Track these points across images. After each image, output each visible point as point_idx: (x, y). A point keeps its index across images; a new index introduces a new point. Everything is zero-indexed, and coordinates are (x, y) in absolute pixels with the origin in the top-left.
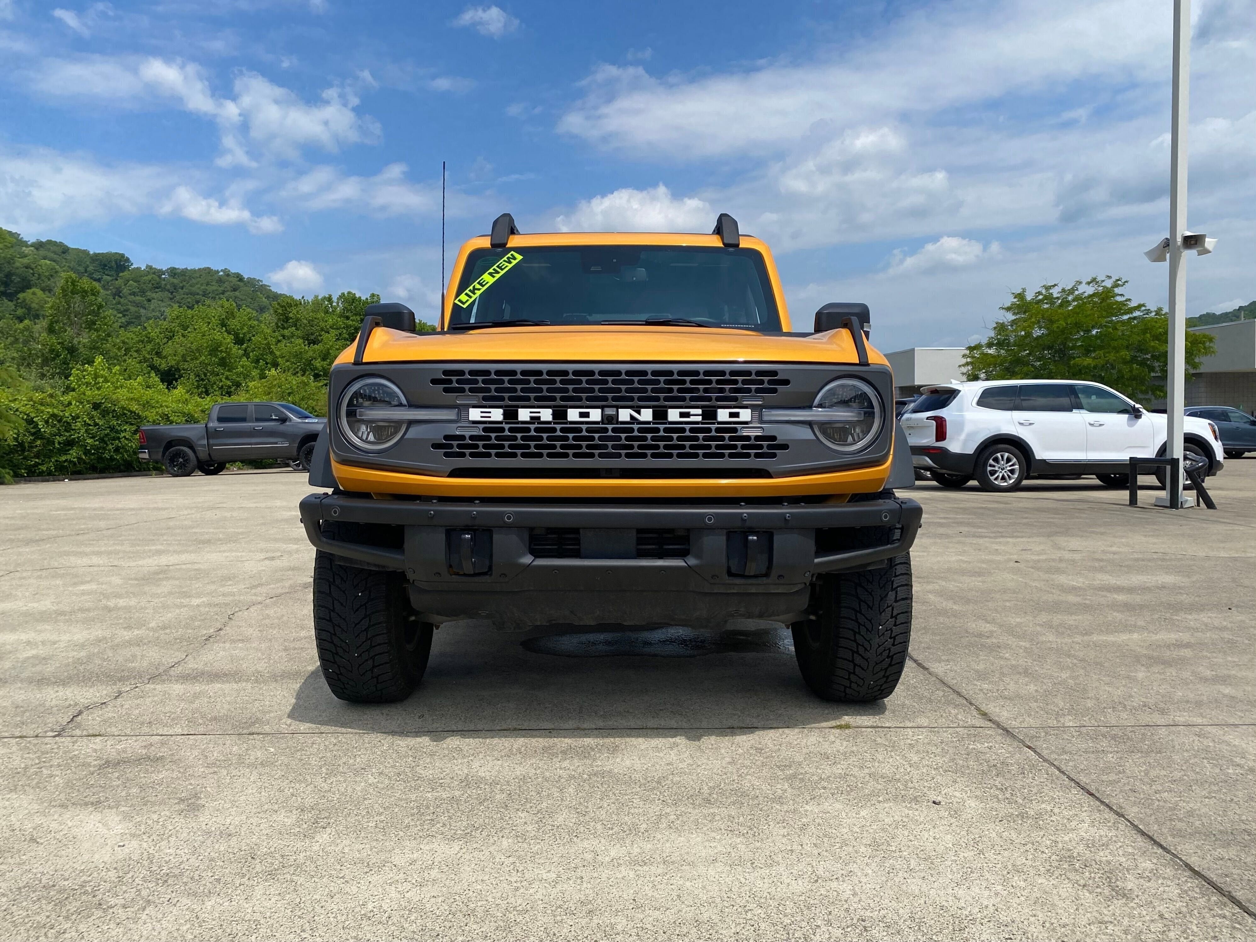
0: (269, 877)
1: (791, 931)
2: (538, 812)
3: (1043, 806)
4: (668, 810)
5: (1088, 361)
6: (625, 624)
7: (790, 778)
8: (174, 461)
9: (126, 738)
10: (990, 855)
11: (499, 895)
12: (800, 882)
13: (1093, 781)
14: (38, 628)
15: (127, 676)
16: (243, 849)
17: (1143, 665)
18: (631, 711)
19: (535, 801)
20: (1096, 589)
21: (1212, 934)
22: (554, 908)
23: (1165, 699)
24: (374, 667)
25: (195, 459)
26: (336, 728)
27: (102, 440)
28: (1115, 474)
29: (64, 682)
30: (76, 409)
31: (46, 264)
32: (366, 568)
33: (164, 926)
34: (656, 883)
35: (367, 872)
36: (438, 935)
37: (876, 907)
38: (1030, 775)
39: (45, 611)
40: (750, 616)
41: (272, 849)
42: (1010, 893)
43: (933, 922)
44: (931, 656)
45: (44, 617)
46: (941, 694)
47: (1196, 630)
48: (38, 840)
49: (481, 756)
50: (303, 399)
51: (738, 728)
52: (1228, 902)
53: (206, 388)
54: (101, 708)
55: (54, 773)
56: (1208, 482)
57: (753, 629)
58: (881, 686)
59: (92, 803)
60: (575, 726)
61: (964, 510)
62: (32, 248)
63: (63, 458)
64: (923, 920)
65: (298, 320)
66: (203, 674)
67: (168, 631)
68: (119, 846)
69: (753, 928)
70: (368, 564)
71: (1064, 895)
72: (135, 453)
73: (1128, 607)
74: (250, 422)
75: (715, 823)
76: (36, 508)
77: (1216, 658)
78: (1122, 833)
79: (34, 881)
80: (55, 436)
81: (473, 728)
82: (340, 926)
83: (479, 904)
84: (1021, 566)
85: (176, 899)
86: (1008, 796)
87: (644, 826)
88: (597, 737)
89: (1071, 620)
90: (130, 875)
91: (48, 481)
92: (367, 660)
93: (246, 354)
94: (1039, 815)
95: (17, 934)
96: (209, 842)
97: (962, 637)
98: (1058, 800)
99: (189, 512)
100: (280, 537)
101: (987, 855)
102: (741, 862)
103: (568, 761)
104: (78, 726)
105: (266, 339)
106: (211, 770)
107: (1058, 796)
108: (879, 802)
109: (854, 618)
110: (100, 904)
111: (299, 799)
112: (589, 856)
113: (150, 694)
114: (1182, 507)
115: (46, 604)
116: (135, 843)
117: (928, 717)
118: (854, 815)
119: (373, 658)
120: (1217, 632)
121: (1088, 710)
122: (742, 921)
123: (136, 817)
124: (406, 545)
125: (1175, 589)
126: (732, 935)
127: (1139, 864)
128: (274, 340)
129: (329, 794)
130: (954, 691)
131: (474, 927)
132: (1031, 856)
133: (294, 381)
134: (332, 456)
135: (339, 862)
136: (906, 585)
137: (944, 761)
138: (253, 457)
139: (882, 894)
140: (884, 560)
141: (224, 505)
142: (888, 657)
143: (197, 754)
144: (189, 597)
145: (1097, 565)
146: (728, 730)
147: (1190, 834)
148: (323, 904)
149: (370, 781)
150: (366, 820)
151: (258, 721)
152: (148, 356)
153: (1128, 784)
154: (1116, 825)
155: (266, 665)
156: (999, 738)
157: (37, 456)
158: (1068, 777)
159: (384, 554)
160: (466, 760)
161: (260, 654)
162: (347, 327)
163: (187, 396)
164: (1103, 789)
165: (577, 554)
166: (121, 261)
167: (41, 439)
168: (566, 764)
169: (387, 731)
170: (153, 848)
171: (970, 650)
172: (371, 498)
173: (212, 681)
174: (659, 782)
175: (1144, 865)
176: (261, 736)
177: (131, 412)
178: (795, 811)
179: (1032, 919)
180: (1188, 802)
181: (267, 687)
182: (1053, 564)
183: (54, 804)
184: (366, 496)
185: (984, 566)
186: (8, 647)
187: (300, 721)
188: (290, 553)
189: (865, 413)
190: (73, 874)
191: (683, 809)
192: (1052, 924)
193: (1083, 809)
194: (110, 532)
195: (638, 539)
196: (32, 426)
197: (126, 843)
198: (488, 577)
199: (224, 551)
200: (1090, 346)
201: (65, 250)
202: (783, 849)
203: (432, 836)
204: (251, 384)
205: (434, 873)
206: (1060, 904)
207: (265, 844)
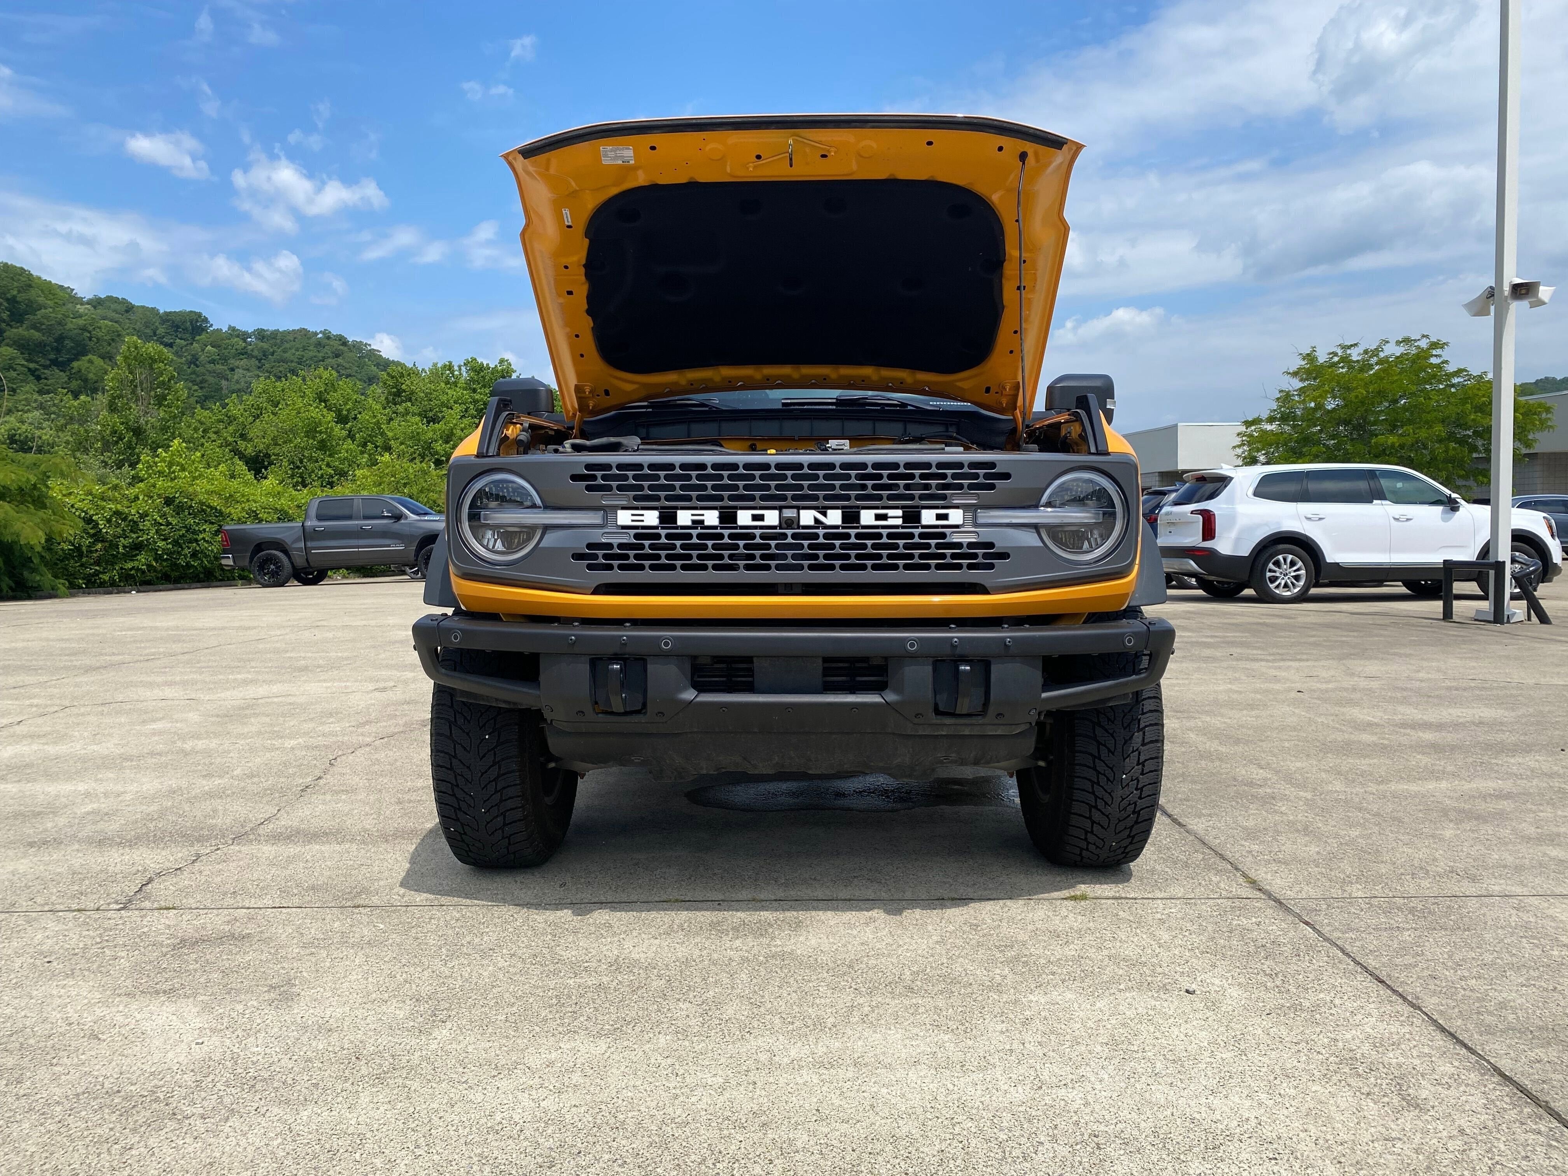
0: (377, 1081)
1: (1008, 1149)
2: (703, 1002)
3: (1322, 995)
4: (861, 1001)
5: (1392, 439)
6: (810, 772)
7: (1011, 961)
8: (263, 569)
9: (206, 911)
10: (1253, 1056)
11: (654, 1104)
12: (1020, 1088)
13: (1384, 965)
14: (100, 776)
15: (207, 835)
16: (346, 1047)
17: (1451, 821)
18: (819, 878)
19: (699, 990)
20: (1396, 725)
21: (1523, 1154)
22: (720, 1120)
23: (1476, 864)
24: (505, 825)
25: (290, 566)
26: (460, 899)
27: (176, 543)
28: (1426, 581)
29: (132, 843)
30: (143, 505)
31: (106, 326)
32: (494, 704)
33: (250, 1141)
34: (845, 1090)
35: (494, 1076)
36: (579, 1153)
37: (1112, 1119)
38: (1307, 958)
39: (108, 756)
40: (963, 762)
41: (381, 1048)
42: (1276, 1103)
43: (1181, 1137)
44: (1190, 810)
45: (106, 763)
46: (1201, 856)
47: (1520, 777)
48: (100, 1036)
49: (635, 933)
50: (422, 491)
51: (949, 899)
52: (1545, 1115)
53: (302, 477)
54: (175, 874)
55: (119, 955)
56: (1542, 590)
57: (971, 777)
58: (1126, 847)
59: (164, 992)
60: (750, 897)
61: (1237, 626)
62: (87, 306)
63: (129, 565)
64: (1169, 1136)
65: (412, 393)
66: (299, 833)
67: (256, 780)
68: (197, 1044)
69: (961, 1145)
70: (497, 700)
71: (1343, 1106)
72: (217, 558)
73: (1436, 748)
74: (357, 519)
75: (918, 1017)
76: (97, 627)
77: (1542, 812)
78: (1417, 1029)
79: (95, 1086)
80: (119, 537)
81: (626, 899)
82: (462, 1141)
83: (630, 1115)
84: (1305, 696)
85: (265, 1108)
86: (1278, 983)
87: (832, 1020)
88: (776, 910)
89: (1364, 764)
90: (209, 1079)
91: (111, 593)
92: (497, 816)
93: (351, 436)
94: (1316, 1008)
95: (73, 1151)
96: (305, 1039)
97: (1229, 786)
98: (1339, 989)
99: (283, 632)
100: (393, 662)
101: (1250, 1056)
102: (949, 1064)
103: (741, 940)
104: (147, 898)
105: (375, 417)
106: (308, 951)
107: (1340, 984)
108: (1120, 991)
109: (1092, 766)
110: (174, 1114)
111: (414, 986)
112: (763, 1057)
113: (235, 858)
114: (1508, 622)
115: (109, 747)
116: (215, 1039)
117: (1184, 886)
118: (1089, 1007)
119: (503, 814)
120: (1545, 779)
121: (1381, 877)
122: (948, 1136)
123: (217, 1008)
124: (542, 678)
125: (1494, 725)
126: (935, 1153)
127: (1436, 1067)
128: (385, 417)
129: (451, 980)
130: (1216, 853)
131: (624, 1142)
132: (1304, 1058)
133: (412, 468)
134: (451, 568)
135: (461, 1062)
136: (1156, 724)
137: (1201, 940)
138: (360, 563)
139: (1120, 1104)
140: (1127, 694)
141: (324, 623)
142: (1134, 812)
143: (290, 931)
144: (282, 738)
145: (1399, 695)
146: (937, 902)
147: (1501, 1031)
148: (442, 1114)
149: (500, 965)
150: (494, 1013)
151: (365, 890)
152: (230, 439)
153: (1428, 968)
154: (1411, 1019)
155: (375, 821)
156: (1269, 912)
157: (97, 563)
158: (1354, 960)
159: (516, 688)
160: (616, 939)
161: (367, 808)
162: (475, 402)
163: (280, 488)
164: (1397, 975)
165: (750, 688)
166: (197, 321)
167: (102, 541)
168: (738, 943)
169: (521, 902)
170: (237, 1045)
171: (1238, 803)
172: (501, 620)
173: (309, 842)
174: (850, 967)
175: (1442, 1069)
176: (369, 909)
177: (211, 508)
178: (1016, 1001)
179: (1302, 1135)
180: (1501, 991)
181: (376, 849)
182: (1345, 694)
183: (120, 992)
184: (493, 617)
185: (1259, 696)
186: (64, 800)
187: (416, 890)
188: (406, 682)
189: (1104, 514)
190: (142, 1077)
191: (880, 999)
192: (1327, 1141)
193: (1371, 1000)
194: (187, 657)
195: (824, 669)
196: (91, 526)
197: (205, 1039)
198: (641, 716)
199: (325, 681)
200: (1396, 420)
201: (129, 308)
202: (1001, 1048)
203: (574, 1032)
204: (358, 473)
205: (576, 1078)
206: (1338, 1117)
207: (372, 1041)
